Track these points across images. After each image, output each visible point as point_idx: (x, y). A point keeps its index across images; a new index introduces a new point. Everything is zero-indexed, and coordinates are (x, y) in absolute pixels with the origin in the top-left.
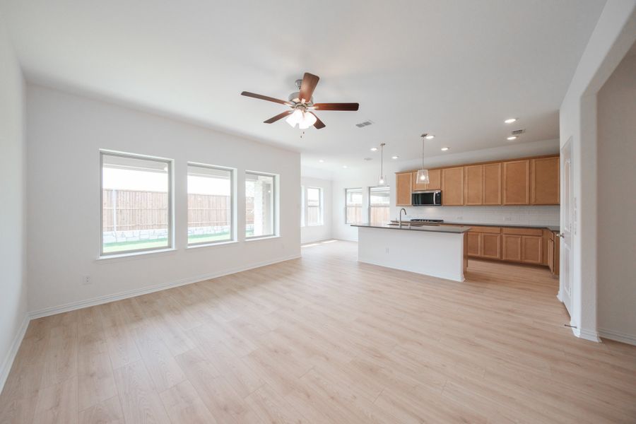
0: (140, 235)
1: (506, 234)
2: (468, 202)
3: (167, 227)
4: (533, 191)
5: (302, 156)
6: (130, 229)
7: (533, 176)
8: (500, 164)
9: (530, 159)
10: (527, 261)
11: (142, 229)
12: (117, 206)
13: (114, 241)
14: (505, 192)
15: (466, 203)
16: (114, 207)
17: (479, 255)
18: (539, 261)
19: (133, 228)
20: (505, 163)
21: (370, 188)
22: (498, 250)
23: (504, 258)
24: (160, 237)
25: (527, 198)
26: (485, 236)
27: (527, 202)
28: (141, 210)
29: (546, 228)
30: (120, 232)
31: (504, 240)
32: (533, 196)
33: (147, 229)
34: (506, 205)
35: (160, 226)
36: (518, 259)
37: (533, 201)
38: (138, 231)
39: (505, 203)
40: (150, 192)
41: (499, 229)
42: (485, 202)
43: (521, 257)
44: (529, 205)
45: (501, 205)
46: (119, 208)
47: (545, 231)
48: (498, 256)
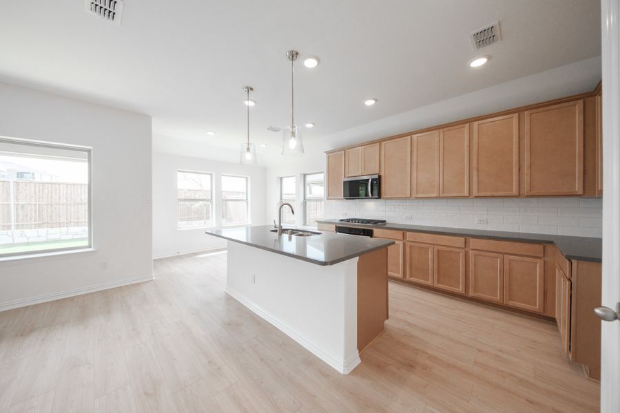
0: (47, 234)
1: (474, 250)
2: (417, 193)
3: (87, 224)
4: (526, 170)
5: (153, 119)
6: (35, 228)
7: (526, 141)
8: (467, 125)
9: (519, 111)
10: (511, 303)
11: (52, 227)
12: (17, 199)
13: (10, 241)
14: (475, 173)
15: (414, 195)
16: (12, 202)
17: (429, 283)
18: (537, 307)
19: (40, 226)
20: (476, 124)
21: (305, 175)
22: (462, 279)
23: (471, 294)
24: (75, 237)
25: (515, 184)
26: (438, 251)
27: (515, 191)
28: (52, 205)
29: (551, 243)
30: (18, 232)
31: (472, 259)
32: (526, 179)
33: (60, 227)
34: (477, 197)
35: (78, 224)
36: (497, 298)
37: (526, 189)
38: (46, 229)
39: (475, 193)
40: (62, 184)
41: (463, 239)
42: (443, 192)
43: (503, 294)
44: (519, 196)
45: (469, 197)
46: (20, 202)
47: (549, 248)
48: (461, 290)
